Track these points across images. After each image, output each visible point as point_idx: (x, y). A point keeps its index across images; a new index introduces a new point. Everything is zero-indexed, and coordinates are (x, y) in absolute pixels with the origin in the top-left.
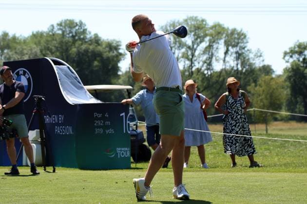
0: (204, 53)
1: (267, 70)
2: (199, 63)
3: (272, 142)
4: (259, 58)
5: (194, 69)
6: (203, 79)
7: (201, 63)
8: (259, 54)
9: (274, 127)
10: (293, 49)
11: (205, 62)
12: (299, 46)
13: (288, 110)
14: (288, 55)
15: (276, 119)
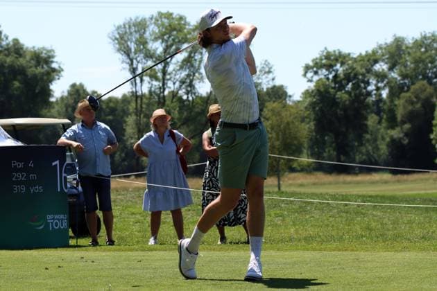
0: (181, 68)
1: (278, 93)
2: (174, 83)
3: (287, 204)
4: (266, 75)
5: (166, 93)
6: (181, 108)
7: (178, 84)
8: (267, 70)
9: (290, 182)
10: (318, 61)
11: (183, 82)
12: (328, 56)
13: (312, 155)
14: (311, 70)
15: (292, 170)
